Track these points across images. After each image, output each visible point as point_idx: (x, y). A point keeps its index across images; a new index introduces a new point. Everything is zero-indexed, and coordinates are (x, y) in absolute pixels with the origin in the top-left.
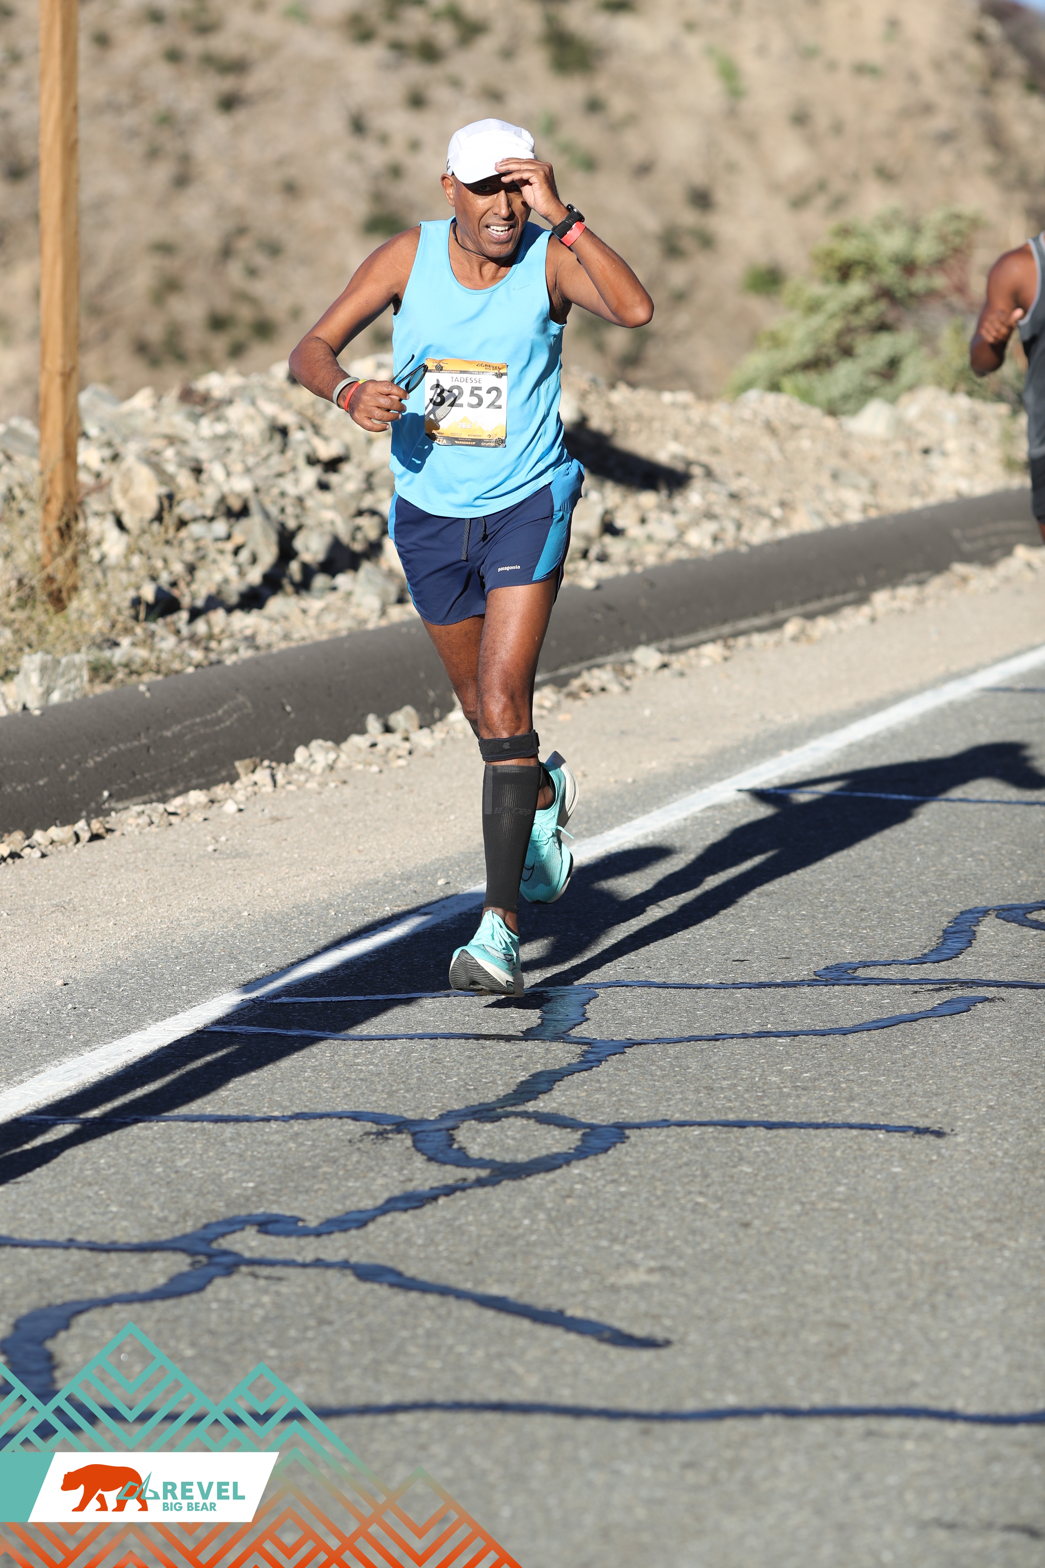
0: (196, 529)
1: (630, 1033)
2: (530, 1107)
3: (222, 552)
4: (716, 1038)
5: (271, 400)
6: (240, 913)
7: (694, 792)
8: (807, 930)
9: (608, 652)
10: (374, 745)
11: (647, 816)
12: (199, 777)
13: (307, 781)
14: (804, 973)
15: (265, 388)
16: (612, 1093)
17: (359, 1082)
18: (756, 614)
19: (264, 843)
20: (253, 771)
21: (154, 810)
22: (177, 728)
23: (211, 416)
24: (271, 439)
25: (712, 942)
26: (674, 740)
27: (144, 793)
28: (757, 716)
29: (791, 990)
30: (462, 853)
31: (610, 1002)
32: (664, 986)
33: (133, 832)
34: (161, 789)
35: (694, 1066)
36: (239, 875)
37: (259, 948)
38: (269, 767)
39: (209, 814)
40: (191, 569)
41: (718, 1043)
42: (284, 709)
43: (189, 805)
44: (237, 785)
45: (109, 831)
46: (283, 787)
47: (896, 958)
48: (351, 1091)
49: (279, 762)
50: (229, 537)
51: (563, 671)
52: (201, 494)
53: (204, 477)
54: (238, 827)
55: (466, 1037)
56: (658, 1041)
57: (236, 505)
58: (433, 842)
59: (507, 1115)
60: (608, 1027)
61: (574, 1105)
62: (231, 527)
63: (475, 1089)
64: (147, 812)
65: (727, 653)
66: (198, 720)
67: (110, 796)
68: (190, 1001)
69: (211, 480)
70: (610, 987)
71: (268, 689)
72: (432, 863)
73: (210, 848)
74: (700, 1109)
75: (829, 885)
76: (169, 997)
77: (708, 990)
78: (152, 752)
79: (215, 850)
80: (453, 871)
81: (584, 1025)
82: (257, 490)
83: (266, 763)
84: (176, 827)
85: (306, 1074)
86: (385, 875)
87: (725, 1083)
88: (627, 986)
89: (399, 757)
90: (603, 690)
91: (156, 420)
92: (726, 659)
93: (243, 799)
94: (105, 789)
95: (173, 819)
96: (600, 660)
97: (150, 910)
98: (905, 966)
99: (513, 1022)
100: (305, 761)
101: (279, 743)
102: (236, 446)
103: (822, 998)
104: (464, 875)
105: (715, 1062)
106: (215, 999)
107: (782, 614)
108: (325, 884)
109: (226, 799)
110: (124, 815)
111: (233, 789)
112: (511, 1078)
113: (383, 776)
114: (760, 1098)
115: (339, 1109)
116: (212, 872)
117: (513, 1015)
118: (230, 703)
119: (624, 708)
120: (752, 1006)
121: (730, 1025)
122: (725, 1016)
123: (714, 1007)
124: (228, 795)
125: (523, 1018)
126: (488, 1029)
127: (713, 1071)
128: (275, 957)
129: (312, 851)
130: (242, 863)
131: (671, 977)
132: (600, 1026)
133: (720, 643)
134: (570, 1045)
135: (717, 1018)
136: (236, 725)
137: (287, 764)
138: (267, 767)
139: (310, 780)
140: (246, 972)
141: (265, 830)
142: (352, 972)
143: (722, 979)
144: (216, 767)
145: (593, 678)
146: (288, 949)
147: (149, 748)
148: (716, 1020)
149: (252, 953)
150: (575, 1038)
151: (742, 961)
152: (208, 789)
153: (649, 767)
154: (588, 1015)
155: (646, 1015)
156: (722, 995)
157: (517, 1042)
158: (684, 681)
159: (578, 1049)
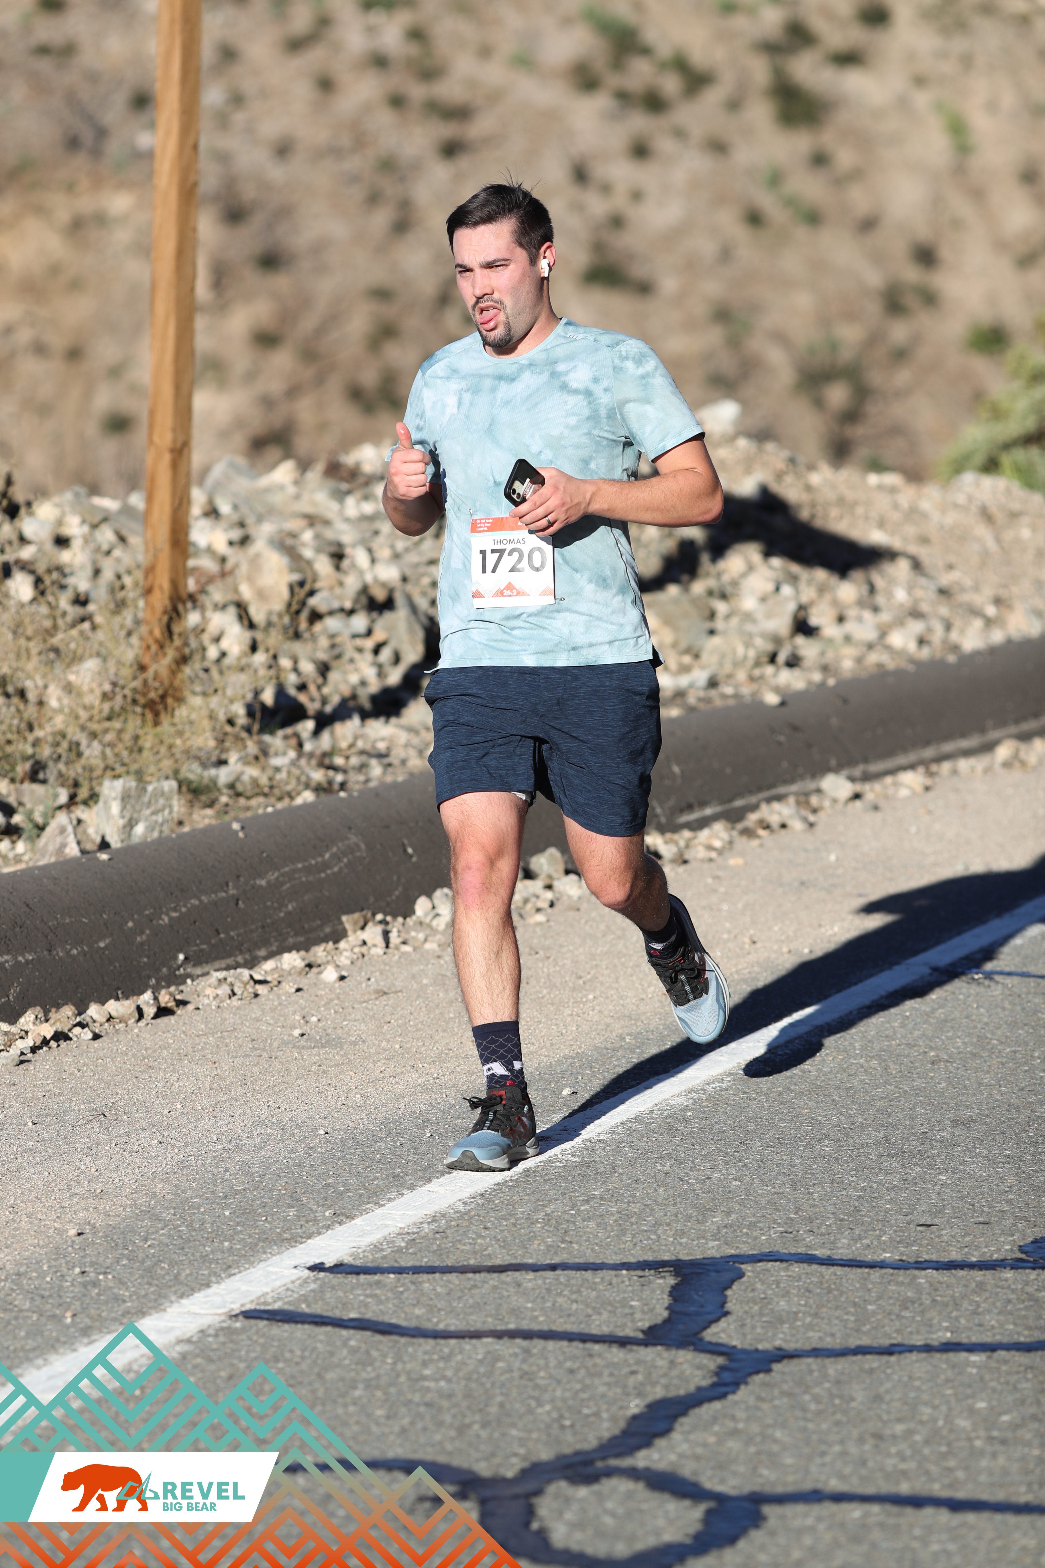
0: (332, 623)
1: (781, 1339)
2: (642, 1459)
3: (360, 650)
4: (889, 1351)
6: (316, 1129)
7: (882, 970)
8: (1011, 1181)
9: (792, 781)
12: (296, 935)
13: (426, 940)
14: (1007, 1248)
16: (749, 1441)
17: (422, 1409)
18: (962, 735)
19: (363, 1027)
20: (363, 928)
21: (237, 978)
22: (273, 876)
23: (358, 494)
25: (892, 1195)
27: (229, 955)
29: (988, 1274)
30: (596, 1048)
31: (759, 1286)
32: (828, 1262)
33: (209, 1005)
34: (249, 951)
35: (859, 1394)
36: (324, 1072)
37: (329, 1185)
38: (384, 922)
39: (304, 983)
40: (324, 669)
41: (893, 1359)
42: (405, 851)
43: (282, 971)
44: (342, 945)
45: (183, 1003)
46: (397, 948)
48: (412, 1423)
49: (395, 917)
50: (369, 633)
51: (739, 803)
52: (341, 584)
53: (345, 563)
54: (336, 1002)
55: (568, 1337)
56: (816, 1353)
57: (380, 595)
58: (564, 1031)
59: (610, 1473)
60: (753, 1327)
61: (698, 1458)
62: (373, 621)
63: (572, 1426)
64: (229, 980)
65: (928, 782)
66: (300, 866)
67: (186, 958)
68: (230, 1267)
69: (353, 566)
70: (760, 1261)
71: (387, 827)
73: (296, 1033)
74: (864, 1472)
76: (204, 1258)
77: (884, 1271)
78: (241, 904)
79: (303, 1035)
80: (583, 1075)
81: (723, 1323)
82: (405, 579)
83: (379, 917)
84: (262, 999)
85: (357, 1393)
87: (899, 1428)
88: (782, 1261)
89: (538, 910)
90: (784, 826)
91: (297, 497)
92: (927, 789)
93: (348, 962)
94: (181, 951)
95: (260, 989)
96: (781, 790)
97: (208, 1122)
99: (632, 1314)
100: (426, 914)
101: (397, 893)
103: (1029, 1289)
105: (888, 1392)
106: (262, 1264)
107: (993, 735)
108: (425, 1089)
109: (328, 962)
110: (202, 982)
111: (337, 949)
112: (621, 1408)
114: (944, 1456)
115: (391, 1454)
116: (293, 1067)
117: (633, 1303)
118: (340, 844)
119: (806, 851)
120: (939, 1298)
121: (909, 1329)
122: (903, 1314)
123: (891, 1298)
124: (329, 958)
125: (646, 1308)
126: (599, 1325)
127: (884, 1406)
128: (347, 1200)
129: (418, 1039)
130: (331, 1056)
131: (838, 1248)
132: (743, 1325)
133: (921, 770)
134: (702, 1355)
135: (893, 1317)
136: (346, 871)
137: (405, 918)
138: (381, 922)
139: (430, 939)
140: (307, 1222)
141: (367, 1008)
142: (439, 1227)
143: (902, 1254)
144: (318, 922)
145: (772, 812)
146: (366, 1189)
147: (238, 900)
148: (892, 1320)
149: (320, 1193)
150: (710, 1343)
151: (929, 1226)
152: (307, 950)
153: (830, 932)
154: (729, 1306)
155: (803, 1309)
156: (901, 1279)
157: (635, 1348)
158: (878, 816)
159: (712, 1362)
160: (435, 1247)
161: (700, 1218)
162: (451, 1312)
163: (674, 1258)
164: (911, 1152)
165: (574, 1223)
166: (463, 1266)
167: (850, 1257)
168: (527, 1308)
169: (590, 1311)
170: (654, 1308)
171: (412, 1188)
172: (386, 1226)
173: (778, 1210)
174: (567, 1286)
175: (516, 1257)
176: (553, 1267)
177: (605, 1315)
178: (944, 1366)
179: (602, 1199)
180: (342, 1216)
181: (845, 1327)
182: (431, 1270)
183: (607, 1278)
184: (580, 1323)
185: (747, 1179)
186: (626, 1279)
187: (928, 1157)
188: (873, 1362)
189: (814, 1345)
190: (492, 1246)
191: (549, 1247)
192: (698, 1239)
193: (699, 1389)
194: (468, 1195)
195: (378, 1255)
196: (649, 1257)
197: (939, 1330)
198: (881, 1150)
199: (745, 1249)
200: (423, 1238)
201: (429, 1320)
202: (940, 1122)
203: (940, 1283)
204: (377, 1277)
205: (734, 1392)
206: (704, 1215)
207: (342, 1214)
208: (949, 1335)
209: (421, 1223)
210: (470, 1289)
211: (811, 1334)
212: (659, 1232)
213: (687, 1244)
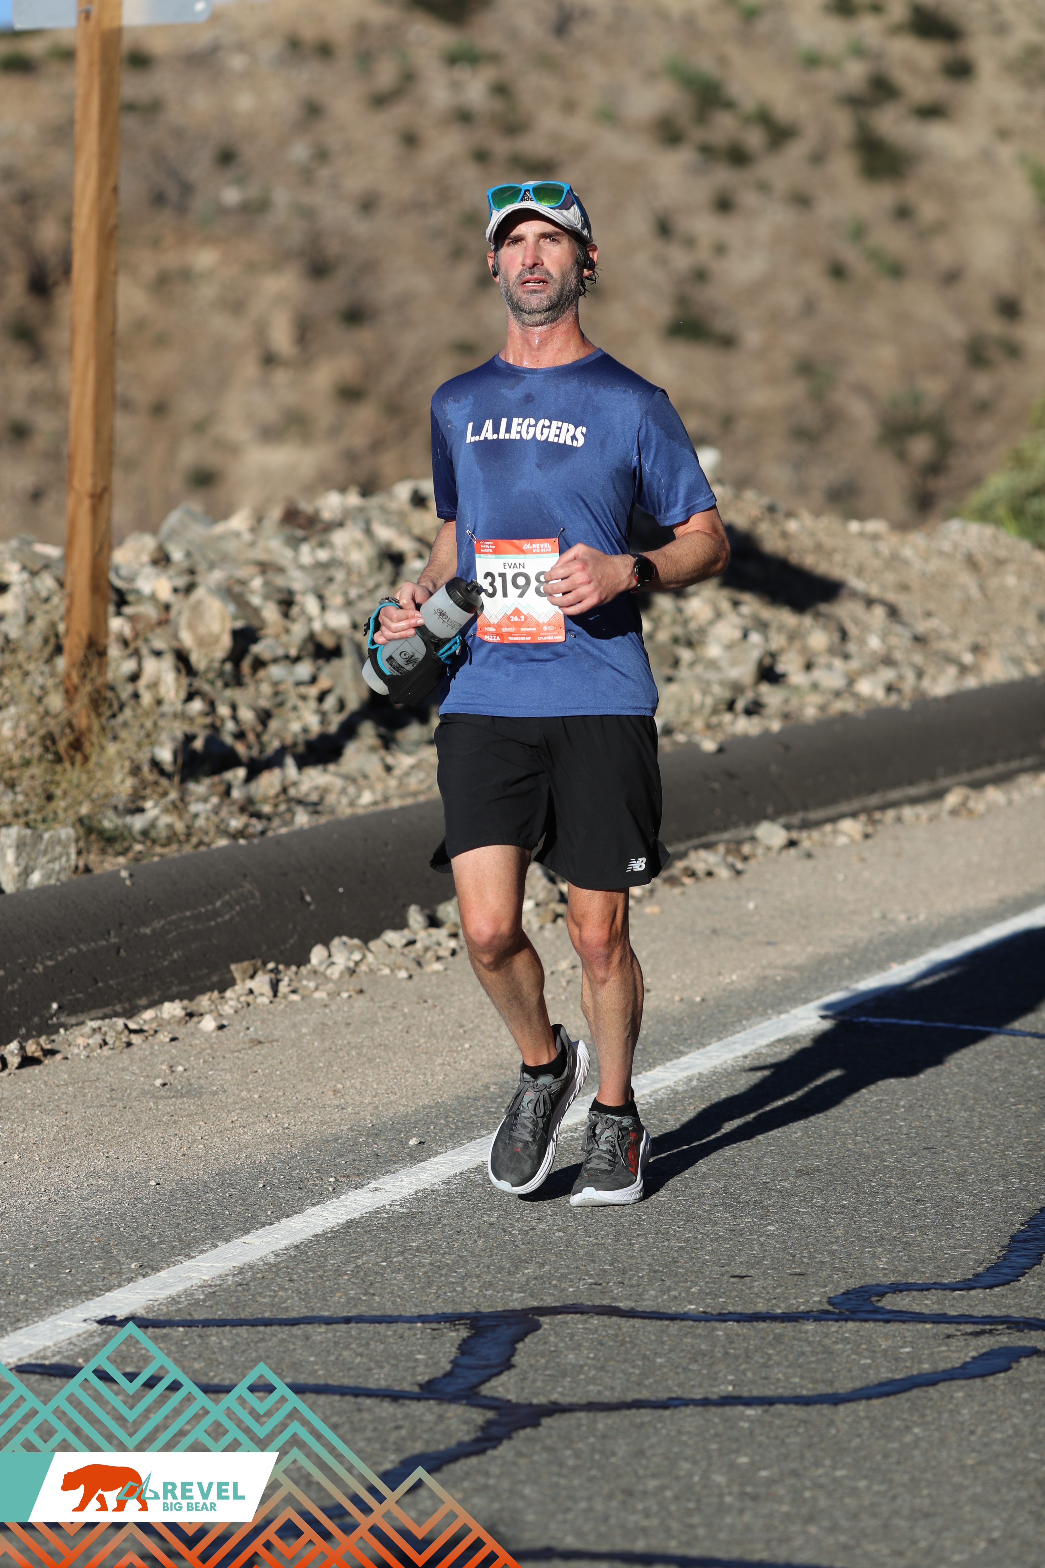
0: (276, 671)
1: (558, 1393)
3: (304, 698)
4: (664, 1405)
5: (388, 523)
6: (148, 1180)
7: (770, 1019)
8: (839, 1231)
9: (725, 828)
10: (411, 943)
11: (702, 1050)
12: (180, 984)
13: (317, 989)
14: (815, 1299)
15: (383, 509)
18: (911, 783)
19: (228, 1076)
20: (252, 977)
21: (111, 1027)
22: (158, 924)
23: (314, 541)
24: (380, 568)
25: (715, 1246)
26: (770, 943)
27: (107, 1005)
28: (877, 915)
29: (790, 1326)
30: (458, 1097)
31: (552, 1339)
32: (631, 1314)
33: (78, 1055)
34: (129, 1000)
35: (622, 1449)
36: (175, 1122)
37: (144, 1237)
38: (276, 971)
39: (181, 1032)
40: (264, 717)
41: (667, 1413)
42: (303, 899)
43: (162, 1019)
44: (229, 994)
45: (51, 1053)
46: (285, 997)
47: (938, 1280)
49: (288, 965)
50: (314, 680)
52: (287, 631)
53: (295, 611)
54: (209, 1051)
55: (342, 1391)
56: (591, 1407)
57: (329, 642)
58: (430, 1081)
60: (534, 1381)
62: (319, 669)
64: (104, 1029)
65: (870, 830)
66: (188, 914)
67: (61, 1008)
68: (18, 1320)
69: (301, 614)
70: (560, 1313)
71: (285, 874)
72: (416, 1112)
73: (158, 1082)
74: (603, 1529)
75: (890, 1160)
77: (684, 1323)
78: (122, 953)
79: (164, 1085)
80: (436, 1125)
81: (504, 1377)
82: (354, 627)
83: (271, 965)
84: (134, 1049)
86: (351, 1129)
87: (652, 1484)
88: (582, 1313)
89: (439, 958)
90: (710, 874)
91: (252, 544)
92: (867, 836)
93: (231, 1011)
94: (54, 1000)
95: (136, 1039)
96: (712, 838)
97: (41, 1173)
98: (948, 1292)
99: (414, 1368)
100: (321, 963)
101: (292, 941)
102: (340, 575)
103: (827, 1342)
104: (447, 1131)
105: (652, 1446)
106: (52, 1318)
107: (943, 782)
108: (272, 1139)
109: (211, 1012)
110: (75, 1032)
111: (222, 998)
113: (410, 984)
114: (689, 1513)
116: (144, 1117)
117: (419, 1357)
118: (233, 892)
119: (727, 898)
120: (732, 1351)
121: (692, 1383)
122: (691, 1367)
123: (683, 1350)
124: (213, 1007)
125: (430, 1362)
126: (379, 1379)
127: (644, 1462)
128: (158, 1252)
129: (280, 1089)
130: (187, 1106)
131: (644, 1300)
132: (524, 1379)
133: (863, 818)
134: (473, 1410)
135: (680, 1370)
136: (237, 919)
137: (299, 967)
138: (271, 971)
139: (321, 987)
140: (111, 1274)
141: (238, 1058)
142: (244, 1279)
143: (707, 1306)
144: (205, 971)
145: (699, 859)
146: (181, 1240)
147: (119, 949)
148: (677, 1373)
149: (133, 1245)
150: (485, 1397)
151: (743, 1277)
152: (191, 999)
153: (728, 981)
154: (516, 1359)
155: (590, 1362)
156: (699, 1331)
157: (407, 1402)
158: (810, 864)
159: (479, 1416)
160: (234, 1300)
161: (512, 1269)
162: (230, 1366)
163: (474, 1310)
164: (747, 1202)
165: (382, 1275)
166: (257, 1319)
167: (654, 1309)
168: (308, 1362)
169: (372, 1365)
170: (439, 1361)
171: (227, 1240)
172: (190, 1278)
173: (594, 1261)
174: (356, 1339)
175: (313, 1310)
176: (347, 1320)
177: (387, 1368)
178: (717, 1420)
179: (418, 1250)
180: (148, 1268)
181: (628, 1380)
182: (222, 1323)
183: (400, 1331)
184: (359, 1377)
185: (571, 1230)
186: (419, 1332)
187: (762, 1207)
188: (645, 1415)
189: (591, 1399)
190: (292, 1298)
191: (349, 1299)
192: (504, 1290)
193: (460, 1444)
194: (283, 1247)
195: (174, 1308)
196: (449, 1309)
197: (723, 1383)
198: (716, 1200)
199: (549, 1301)
200: (224, 1290)
201: (206, 1374)
202: (784, 1172)
203: (738, 1335)
204: (165, 1331)
205: (494, 1447)
206: (517, 1267)
207: (149, 1266)
208: (730, 1388)
209: (227, 1275)
210: (257, 1342)
211: (591, 1387)
212: (466, 1284)
213: (491, 1296)
